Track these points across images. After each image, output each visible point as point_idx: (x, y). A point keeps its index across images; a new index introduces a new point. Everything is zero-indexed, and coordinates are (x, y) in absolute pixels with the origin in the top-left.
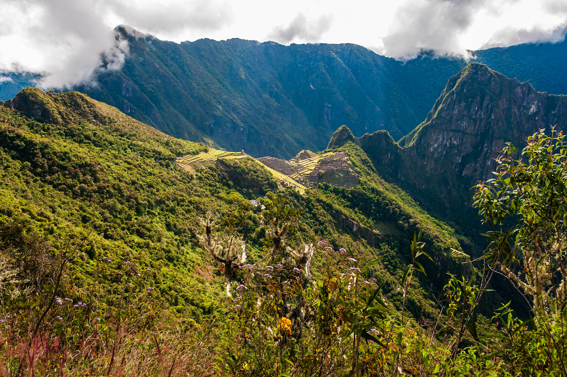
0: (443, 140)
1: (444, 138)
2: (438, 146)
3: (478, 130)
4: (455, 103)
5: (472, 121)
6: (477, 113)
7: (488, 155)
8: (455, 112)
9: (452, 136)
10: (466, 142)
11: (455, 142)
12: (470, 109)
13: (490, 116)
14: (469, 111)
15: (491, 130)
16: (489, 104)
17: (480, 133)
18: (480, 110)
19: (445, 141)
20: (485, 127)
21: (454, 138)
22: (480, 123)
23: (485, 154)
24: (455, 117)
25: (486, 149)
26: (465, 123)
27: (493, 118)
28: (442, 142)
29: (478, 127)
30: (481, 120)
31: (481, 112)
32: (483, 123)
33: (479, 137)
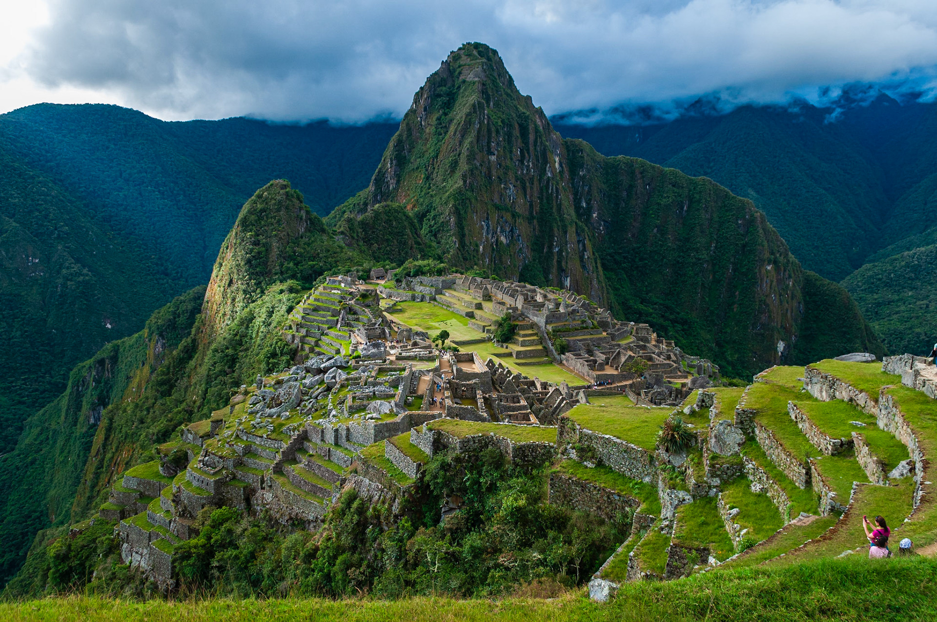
0: (488, 233)
1: (488, 227)
2: (483, 248)
3: (531, 206)
4: (489, 131)
5: (519, 182)
6: (523, 163)
7: (563, 264)
8: (493, 158)
9: (498, 223)
10: (519, 236)
11: (503, 239)
12: (511, 152)
13: (544, 171)
14: (511, 159)
15: (554, 202)
16: (536, 141)
17: (536, 213)
18: (526, 155)
19: (490, 236)
20: (541, 199)
21: (501, 228)
22: (532, 188)
23: (559, 262)
24: (494, 172)
25: (557, 249)
26: (511, 187)
27: (549, 175)
28: (487, 238)
29: (530, 197)
30: (531, 180)
31: (528, 163)
32: (535, 189)
33: (535, 221)
